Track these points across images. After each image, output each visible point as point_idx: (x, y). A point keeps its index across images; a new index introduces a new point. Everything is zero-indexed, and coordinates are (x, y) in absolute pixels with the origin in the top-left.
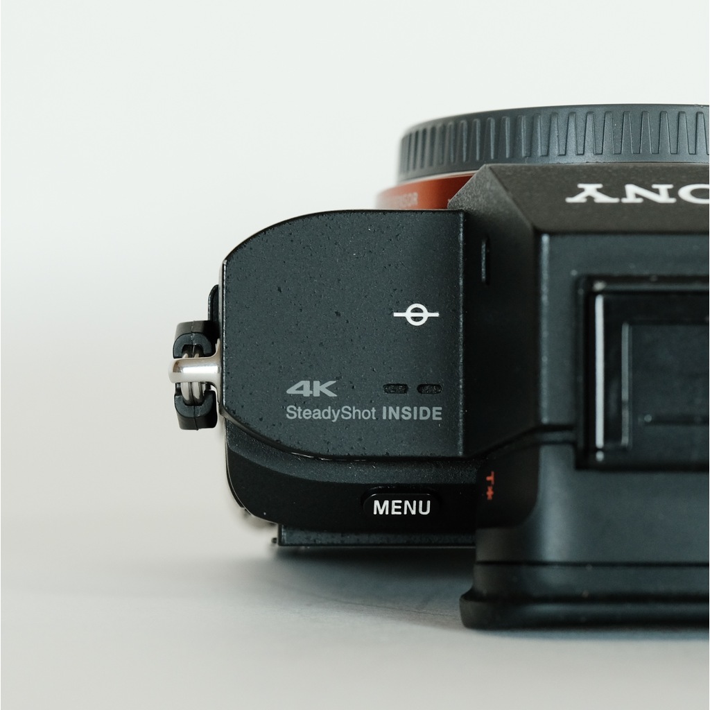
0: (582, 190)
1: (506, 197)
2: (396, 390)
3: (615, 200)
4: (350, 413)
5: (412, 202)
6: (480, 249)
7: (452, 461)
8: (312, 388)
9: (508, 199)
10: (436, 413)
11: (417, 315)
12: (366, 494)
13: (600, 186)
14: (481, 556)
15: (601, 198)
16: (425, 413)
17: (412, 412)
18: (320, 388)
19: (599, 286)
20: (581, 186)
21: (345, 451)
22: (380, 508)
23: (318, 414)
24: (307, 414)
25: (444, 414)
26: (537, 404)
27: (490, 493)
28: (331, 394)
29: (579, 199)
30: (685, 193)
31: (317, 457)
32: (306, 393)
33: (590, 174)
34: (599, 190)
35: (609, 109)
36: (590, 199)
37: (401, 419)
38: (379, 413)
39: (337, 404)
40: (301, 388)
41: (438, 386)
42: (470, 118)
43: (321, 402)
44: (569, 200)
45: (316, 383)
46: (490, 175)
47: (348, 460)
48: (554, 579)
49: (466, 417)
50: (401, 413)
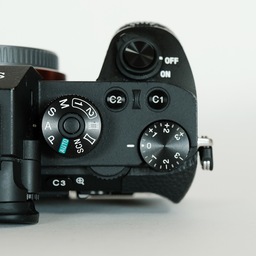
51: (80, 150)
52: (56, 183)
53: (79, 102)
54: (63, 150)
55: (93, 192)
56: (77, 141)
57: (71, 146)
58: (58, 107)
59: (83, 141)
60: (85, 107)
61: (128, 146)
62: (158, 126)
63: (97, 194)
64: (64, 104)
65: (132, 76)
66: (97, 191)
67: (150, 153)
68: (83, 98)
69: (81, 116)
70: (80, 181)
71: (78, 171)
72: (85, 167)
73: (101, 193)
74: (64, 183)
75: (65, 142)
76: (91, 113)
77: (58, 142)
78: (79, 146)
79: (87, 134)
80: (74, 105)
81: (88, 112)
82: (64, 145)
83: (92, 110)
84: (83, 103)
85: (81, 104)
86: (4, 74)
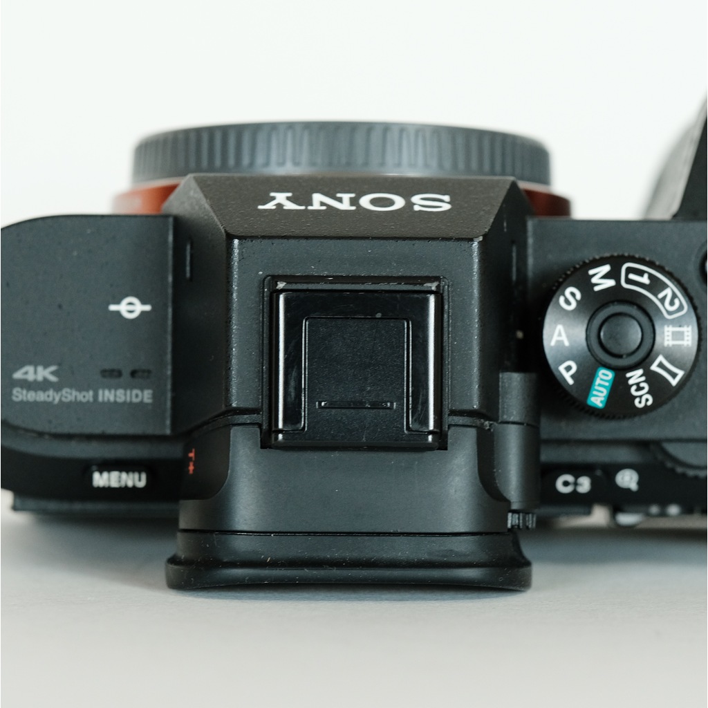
0: (273, 198)
1: (206, 204)
2: (112, 375)
3: (303, 208)
4: (69, 395)
5: (136, 207)
6: (185, 250)
7: (161, 439)
8: (35, 372)
9: (207, 206)
10: (146, 396)
11: (131, 308)
12: (86, 468)
13: (290, 195)
14: (183, 524)
15: (290, 206)
16: (137, 396)
17: (125, 395)
18: (43, 373)
19: (281, 285)
20: (272, 194)
21: (65, 429)
22: (101, 480)
23: (41, 396)
24: (31, 396)
25: (154, 396)
26: (228, 390)
27: (191, 468)
28: (53, 379)
29: (270, 206)
30: (365, 202)
31: (41, 434)
32: (31, 377)
33: (282, 184)
34: (288, 198)
36: (279, 206)
37: (115, 401)
38: (96, 396)
39: (57, 387)
40: (26, 373)
41: (149, 372)
42: (187, 132)
43: (44, 385)
44: (260, 207)
45: (40, 369)
46: (193, 184)
47: (69, 437)
48: (242, 545)
49: (174, 400)
50: (115, 396)
51: (643, 398)
52: (566, 484)
53: (641, 273)
54: (598, 398)
55: (654, 509)
56: (635, 376)
57: (620, 390)
58: (585, 285)
59: (652, 378)
60: (655, 286)
63: (663, 514)
64: (600, 278)
66: (664, 504)
68: (651, 264)
69: (648, 316)
70: (628, 479)
71: (623, 454)
72: (642, 445)
73: (674, 510)
74: (585, 485)
75: (604, 378)
76: (670, 301)
77: (585, 379)
78: (639, 389)
79: (661, 359)
80: (628, 281)
81: (662, 300)
82: (600, 385)
83: (674, 296)
84: (651, 277)
85: (645, 280)
86: (447, 198)
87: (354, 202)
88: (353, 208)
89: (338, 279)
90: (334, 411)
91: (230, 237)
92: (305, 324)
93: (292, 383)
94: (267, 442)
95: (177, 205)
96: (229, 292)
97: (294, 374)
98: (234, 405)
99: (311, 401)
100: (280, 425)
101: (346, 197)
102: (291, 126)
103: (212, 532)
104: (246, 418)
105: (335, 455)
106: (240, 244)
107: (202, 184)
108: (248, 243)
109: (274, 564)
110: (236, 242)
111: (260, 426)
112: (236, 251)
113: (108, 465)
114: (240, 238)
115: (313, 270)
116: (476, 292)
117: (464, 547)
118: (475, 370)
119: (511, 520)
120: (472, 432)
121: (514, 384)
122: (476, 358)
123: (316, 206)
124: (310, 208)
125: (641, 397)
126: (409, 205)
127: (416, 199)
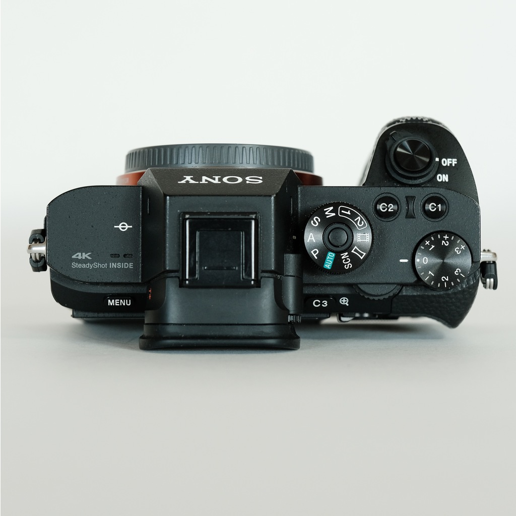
0: (185, 178)
1: (155, 180)
2: (115, 256)
3: (198, 182)
4: (97, 265)
5: (127, 182)
6: (147, 201)
7: (137, 284)
8: (82, 256)
9: (156, 182)
10: (131, 265)
11: (124, 227)
12: (105, 297)
13: (192, 177)
14: (146, 322)
15: (192, 182)
16: (126, 265)
17: (121, 265)
18: (85, 256)
19: (187, 216)
21: (95, 280)
22: (111, 303)
23: (84, 266)
24: (80, 266)
25: (134, 266)
26: (165, 262)
27: (150, 297)
28: (89, 258)
29: (183, 182)
30: (225, 180)
31: (84, 283)
32: (80, 257)
33: (189, 172)
34: (191, 178)
35: (201, 146)
36: (187, 182)
37: (117, 268)
38: (108, 266)
39: (91, 262)
40: (78, 256)
41: (132, 255)
42: (149, 148)
43: (85, 261)
44: (179, 182)
45: (84, 254)
46: (150, 171)
47: (97, 284)
48: (171, 330)
49: (142, 266)
50: (117, 266)
51: (348, 265)
52: (317, 303)
53: (346, 210)
54: (328, 265)
55: (357, 315)
56: (345, 255)
57: (338, 261)
58: (322, 215)
59: (352, 256)
60: (353, 216)
61: (401, 261)
62: (436, 237)
63: (362, 318)
64: (329, 212)
65: (405, 181)
66: (362, 313)
67: (427, 268)
68: (351, 206)
69: (350, 229)
70: (344, 301)
71: (342, 290)
72: (350, 286)
73: (366, 315)
74: (326, 303)
75: (331, 256)
76: (360, 222)
77: (323, 257)
78: (346, 261)
79: (356, 247)
80: (341, 214)
81: (356, 222)
82: (329, 259)
83: (361, 220)
84: (351, 212)
85: (349, 213)
86: (261, 178)
87: (220, 180)
88: (220, 182)
89: (212, 213)
90: (210, 271)
91: (165, 196)
92: (198, 233)
93: (192, 259)
94: (182, 285)
95: (143, 181)
96: (165, 220)
97: (193, 255)
98: (167, 269)
99: (200, 266)
100: (187, 277)
101: (217, 178)
102: (194, 146)
103: (158, 324)
104: (173, 274)
105: (212, 290)
106: (170, 199)
107: (154, 172)
108: (173, 198)
109: (185, 338)
110: (168, 197)
111: (179, 278)
112: (168, 202)
113: (114, 297)
114: (169, 196)
115: (202, 210)
116: (273, 219)
117: (268, 330)
118: (273, 253)
119: (290, 318)
120: (272, 280)
121: (291, 260)
122: (273, 248)
123: (203, 182)
124: (201, 182)
125: (347, 264)
126: (244, 181)
127: (247, 178)
